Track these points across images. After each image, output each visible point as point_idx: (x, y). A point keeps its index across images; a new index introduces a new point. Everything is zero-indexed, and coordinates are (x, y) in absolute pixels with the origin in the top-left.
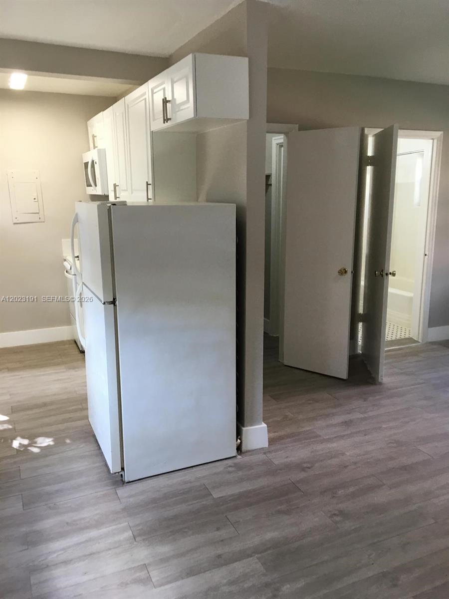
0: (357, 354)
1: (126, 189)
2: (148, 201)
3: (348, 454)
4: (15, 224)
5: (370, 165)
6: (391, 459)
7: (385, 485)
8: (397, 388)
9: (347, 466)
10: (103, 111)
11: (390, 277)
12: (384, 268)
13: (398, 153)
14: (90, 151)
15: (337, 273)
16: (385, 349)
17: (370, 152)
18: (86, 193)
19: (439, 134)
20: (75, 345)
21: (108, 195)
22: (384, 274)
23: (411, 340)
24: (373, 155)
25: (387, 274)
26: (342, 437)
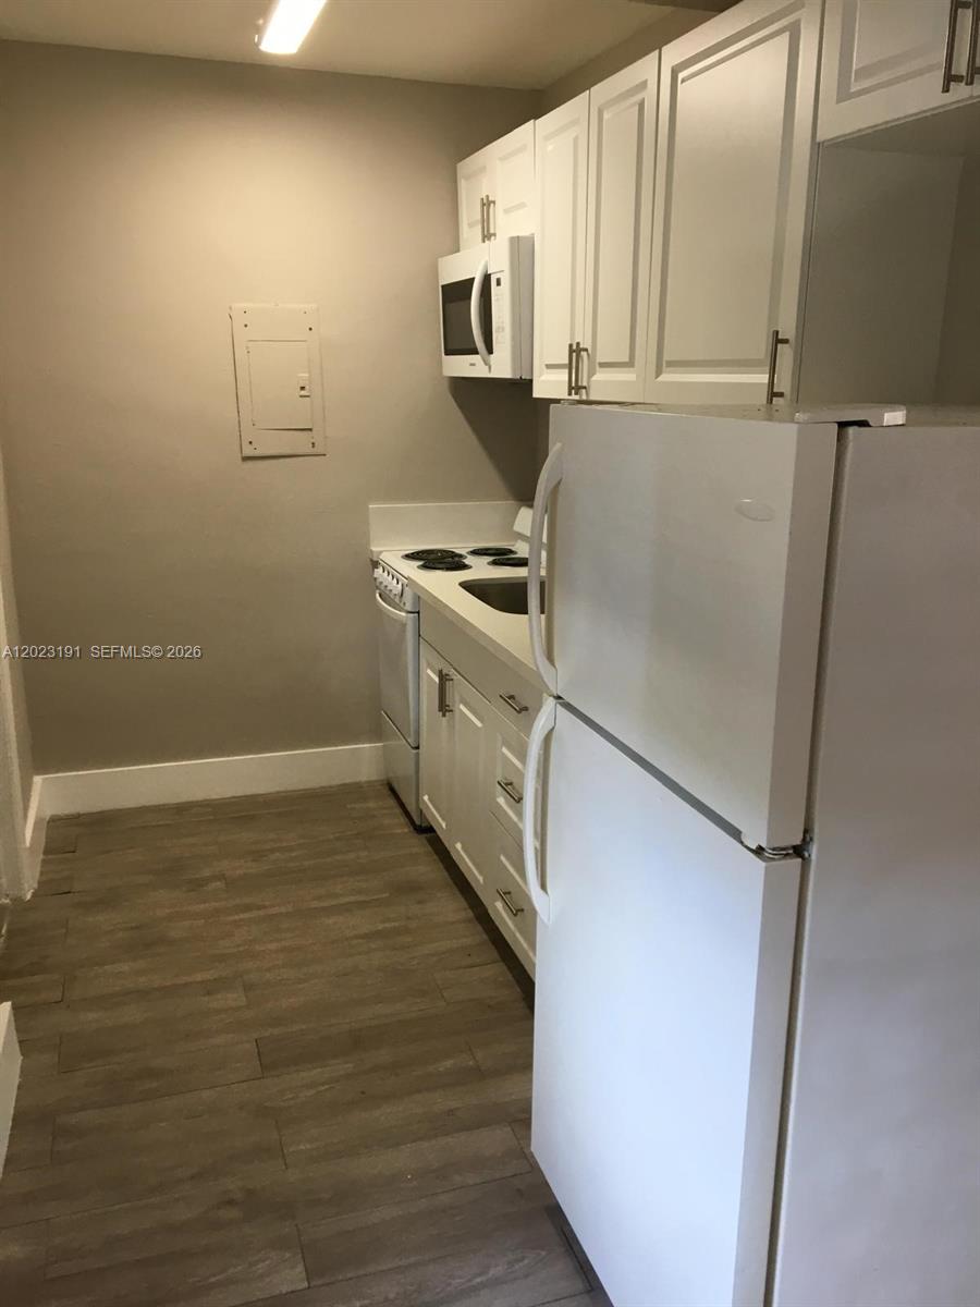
1: (627, 360)
2: (770, 401)
4: (246, 459)
10: (537, 116)
14: (458, 250)
18: (441, 372)
20: (392, 802)
21: (531, 381)
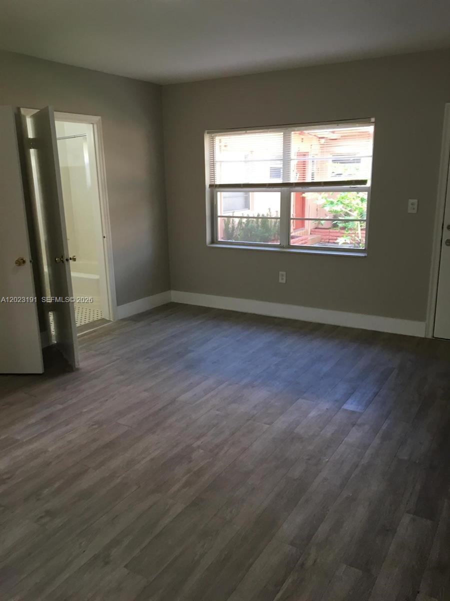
0: (52, 345)
3: (50, 449)
5: (33, 148)
6: (95, 440)
7: (89, 468)
8: (94, 370)
9: (51, 463)
11: (71, 261)
12: (64, 254)
13: (57, 136)
15: (15, 265)
16: (77, 335)
17: (31, 134)
19: (97, 118)
22: (65, 260)
23: (103, 321)
24: (34, 137)
25: (67, 260)
26: (43, 434)
